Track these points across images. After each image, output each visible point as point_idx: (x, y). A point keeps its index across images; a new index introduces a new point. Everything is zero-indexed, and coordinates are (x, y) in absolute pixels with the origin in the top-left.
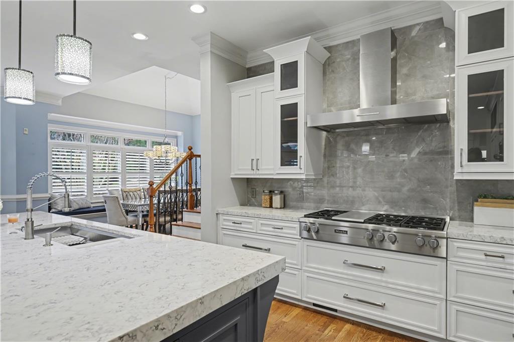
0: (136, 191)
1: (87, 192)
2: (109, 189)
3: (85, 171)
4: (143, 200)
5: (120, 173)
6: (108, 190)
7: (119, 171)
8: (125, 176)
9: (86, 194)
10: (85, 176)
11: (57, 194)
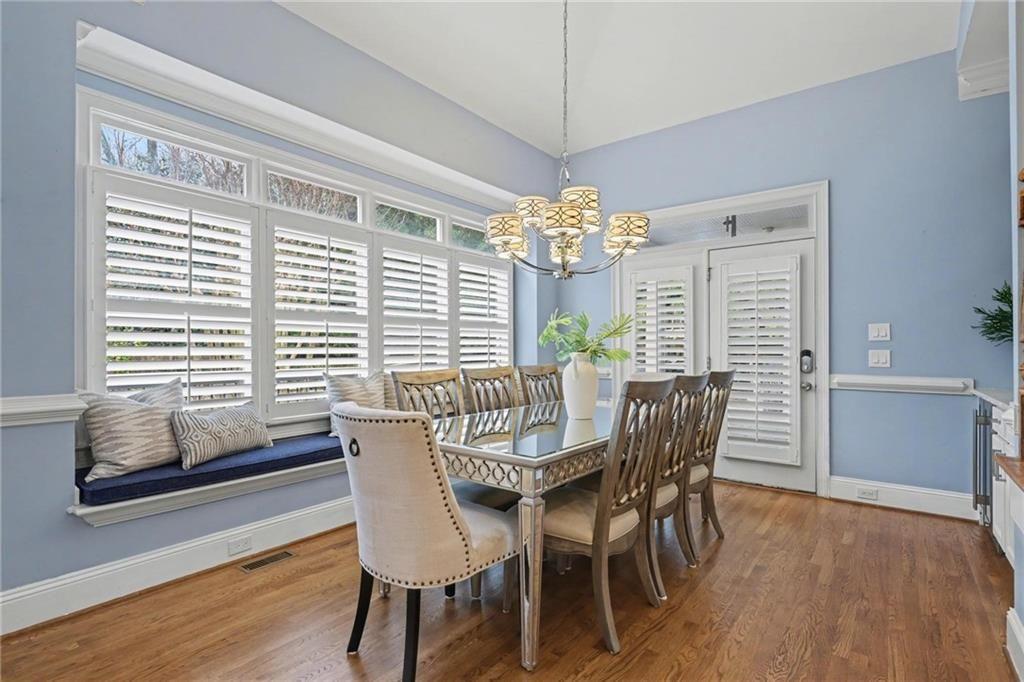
0: (440, 383)
1: (254, 387)
2: (333, 373)
3: (247, 305)
4: (522, 408)
5: (361, 319)
6: (330, 378)
7: (359, 312)
8: (381, 330)
9: (248, 392)
10: (244, 324)
11: (125, 395)
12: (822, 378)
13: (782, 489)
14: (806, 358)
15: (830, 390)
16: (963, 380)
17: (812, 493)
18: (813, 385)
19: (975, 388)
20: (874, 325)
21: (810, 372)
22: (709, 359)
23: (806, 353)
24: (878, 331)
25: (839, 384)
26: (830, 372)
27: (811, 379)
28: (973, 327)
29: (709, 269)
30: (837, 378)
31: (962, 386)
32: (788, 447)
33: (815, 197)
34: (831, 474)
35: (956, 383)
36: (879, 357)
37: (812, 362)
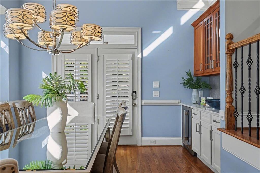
12: (139, 101)
13: (126, 145)
14: (134, 94)
15: (142, 106)
16: (177, 101)
17: (136, 145)
18: (136, 104)
19: (181, 103)
20: (155, 82)
21: (135, 99)
22: (98, 95)
23: (134, 92)
24: (156, 84)
25: (145, 103)
26: (142, 99)
27: (135, 102)
28: (180, 83)
29: (98, 56)
30: (144, 101)
31: (178, 102)
32: (128, 129)
33: (137, 33)
34: (142, 137)
35: (176, 101)
36: (156, 94)
37: (136, 95)
